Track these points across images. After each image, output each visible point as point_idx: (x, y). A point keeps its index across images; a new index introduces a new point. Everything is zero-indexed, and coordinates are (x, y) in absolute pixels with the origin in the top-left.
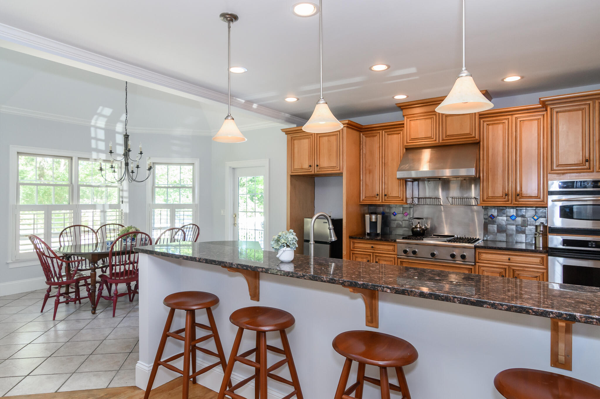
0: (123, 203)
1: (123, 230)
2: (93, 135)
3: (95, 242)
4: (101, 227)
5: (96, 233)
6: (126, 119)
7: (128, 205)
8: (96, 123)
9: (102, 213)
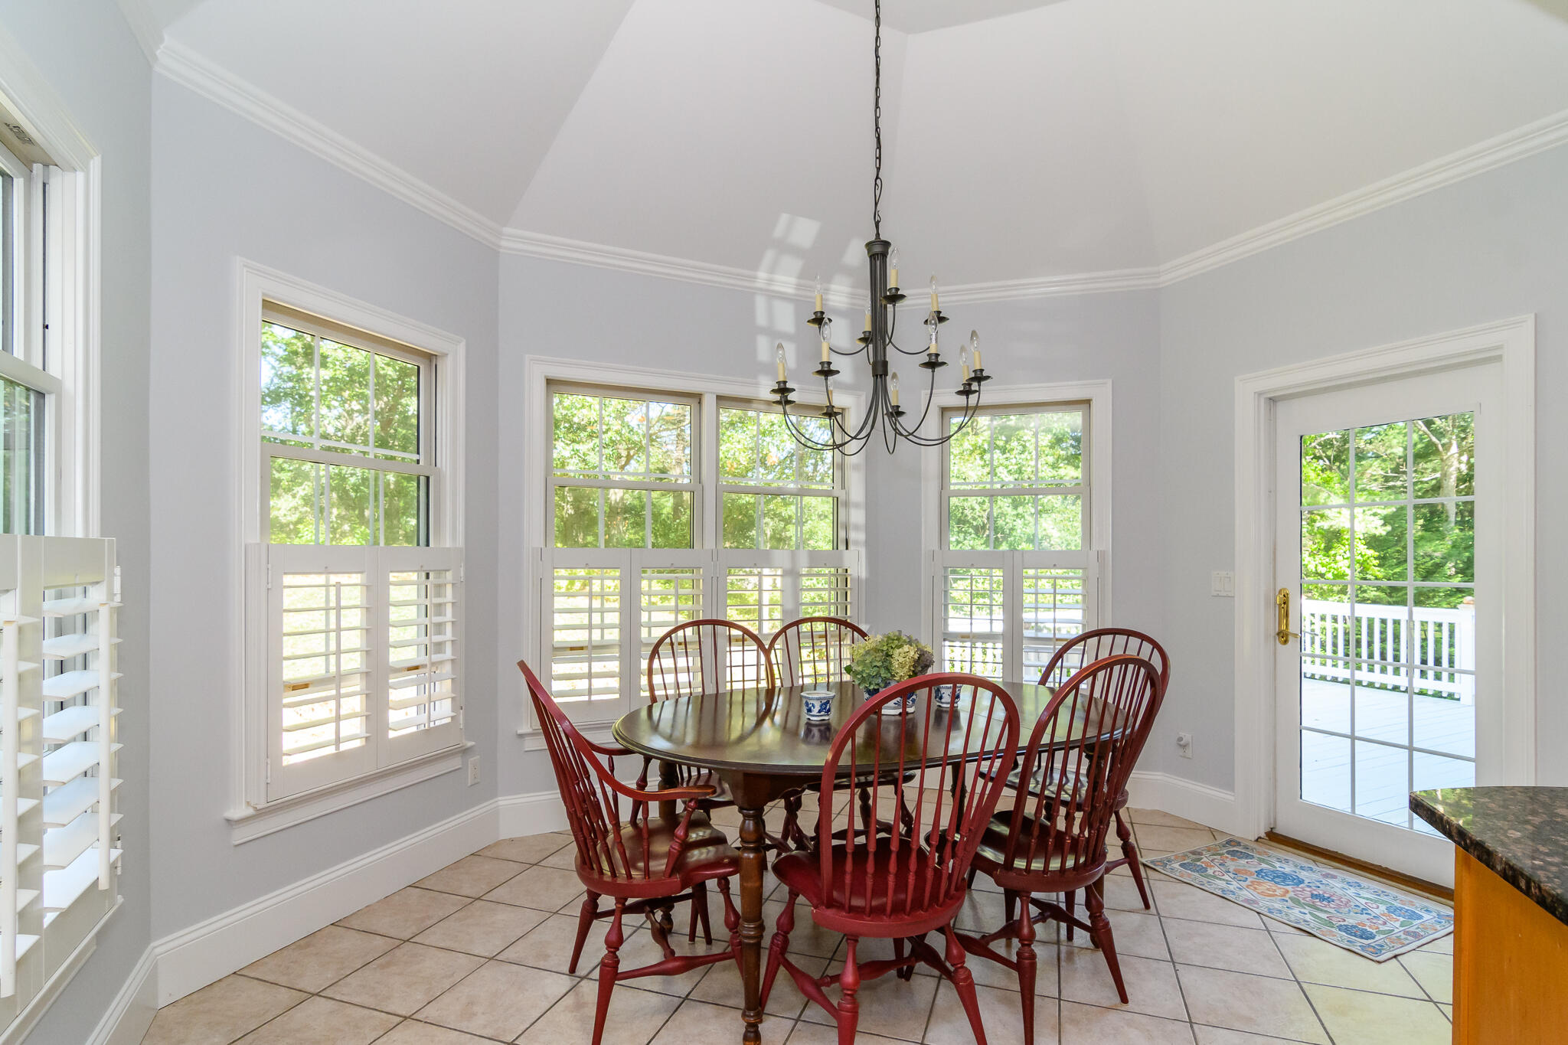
0: (851, 547)
1: (868, 653)
2: (761, 320)
3: (763, 684)
4: (784, 630)
5: (767, 653)
6: (877, 178)
7: (863, 551)
8: (770, 281)
9: (789, 580)
